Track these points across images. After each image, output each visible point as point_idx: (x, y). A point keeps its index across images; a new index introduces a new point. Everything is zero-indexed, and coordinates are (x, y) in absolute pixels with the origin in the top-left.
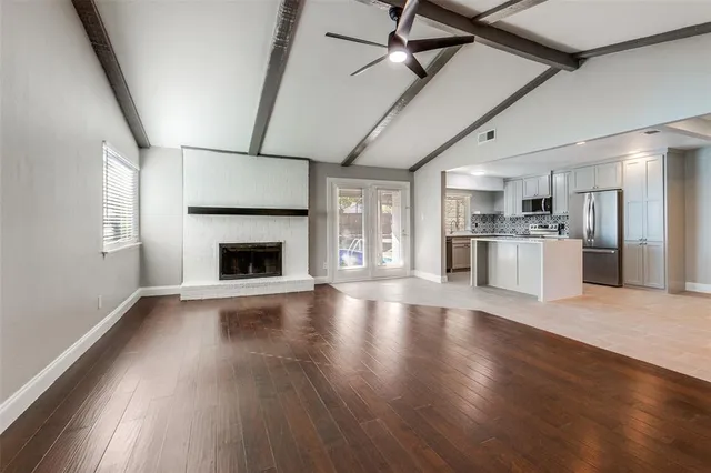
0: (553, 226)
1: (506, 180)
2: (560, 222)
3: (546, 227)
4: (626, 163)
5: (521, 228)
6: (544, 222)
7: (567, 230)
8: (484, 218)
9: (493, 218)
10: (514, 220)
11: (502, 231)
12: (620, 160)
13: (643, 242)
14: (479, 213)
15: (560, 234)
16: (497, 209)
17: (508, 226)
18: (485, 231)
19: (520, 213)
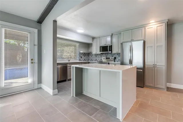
0: (112, 58)
1: (93, 38)
2: (114, 56)
3: (109, 58)
4: (146, 28)
5: (99, 59)
6: (108, 57)
7: (117, 59)
8: (84, 54)
9: (88, 54)
10: (96, 55)
11: (92, 60)
12: (144, 26)
13: (155, 66)
14: (82, 52)
15: (114, 61)
16: (90, 51)
17: (94, 58)
18: (85, 60)
19: (99, 52)
